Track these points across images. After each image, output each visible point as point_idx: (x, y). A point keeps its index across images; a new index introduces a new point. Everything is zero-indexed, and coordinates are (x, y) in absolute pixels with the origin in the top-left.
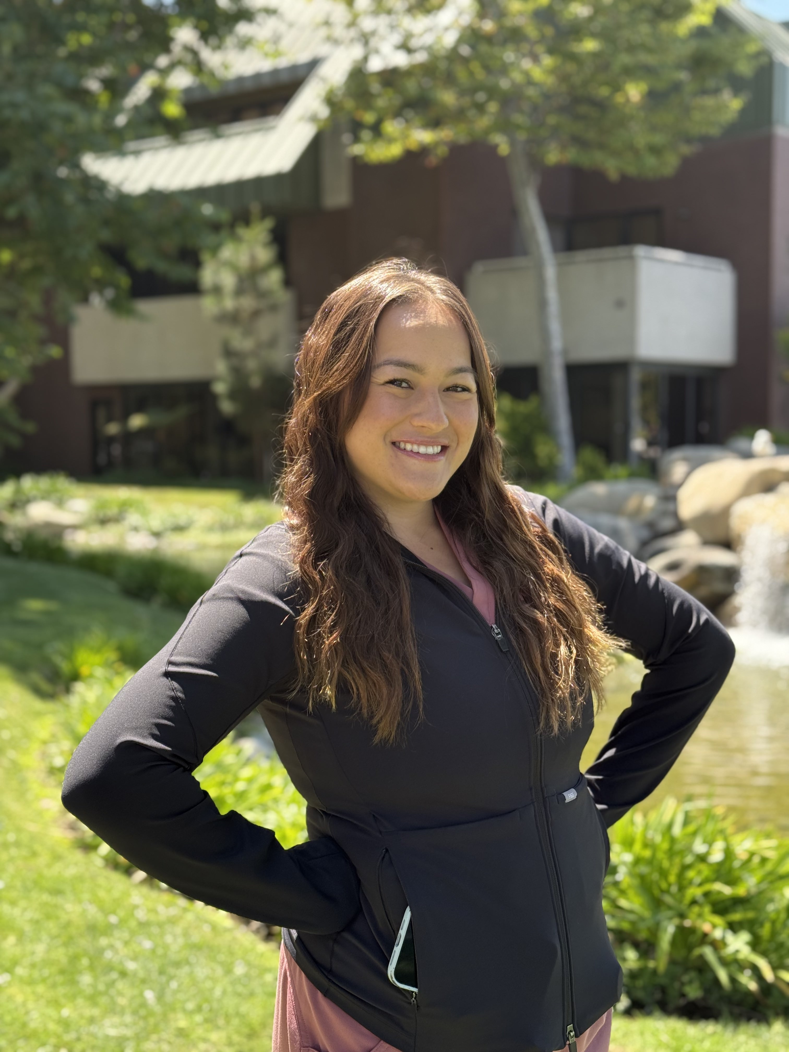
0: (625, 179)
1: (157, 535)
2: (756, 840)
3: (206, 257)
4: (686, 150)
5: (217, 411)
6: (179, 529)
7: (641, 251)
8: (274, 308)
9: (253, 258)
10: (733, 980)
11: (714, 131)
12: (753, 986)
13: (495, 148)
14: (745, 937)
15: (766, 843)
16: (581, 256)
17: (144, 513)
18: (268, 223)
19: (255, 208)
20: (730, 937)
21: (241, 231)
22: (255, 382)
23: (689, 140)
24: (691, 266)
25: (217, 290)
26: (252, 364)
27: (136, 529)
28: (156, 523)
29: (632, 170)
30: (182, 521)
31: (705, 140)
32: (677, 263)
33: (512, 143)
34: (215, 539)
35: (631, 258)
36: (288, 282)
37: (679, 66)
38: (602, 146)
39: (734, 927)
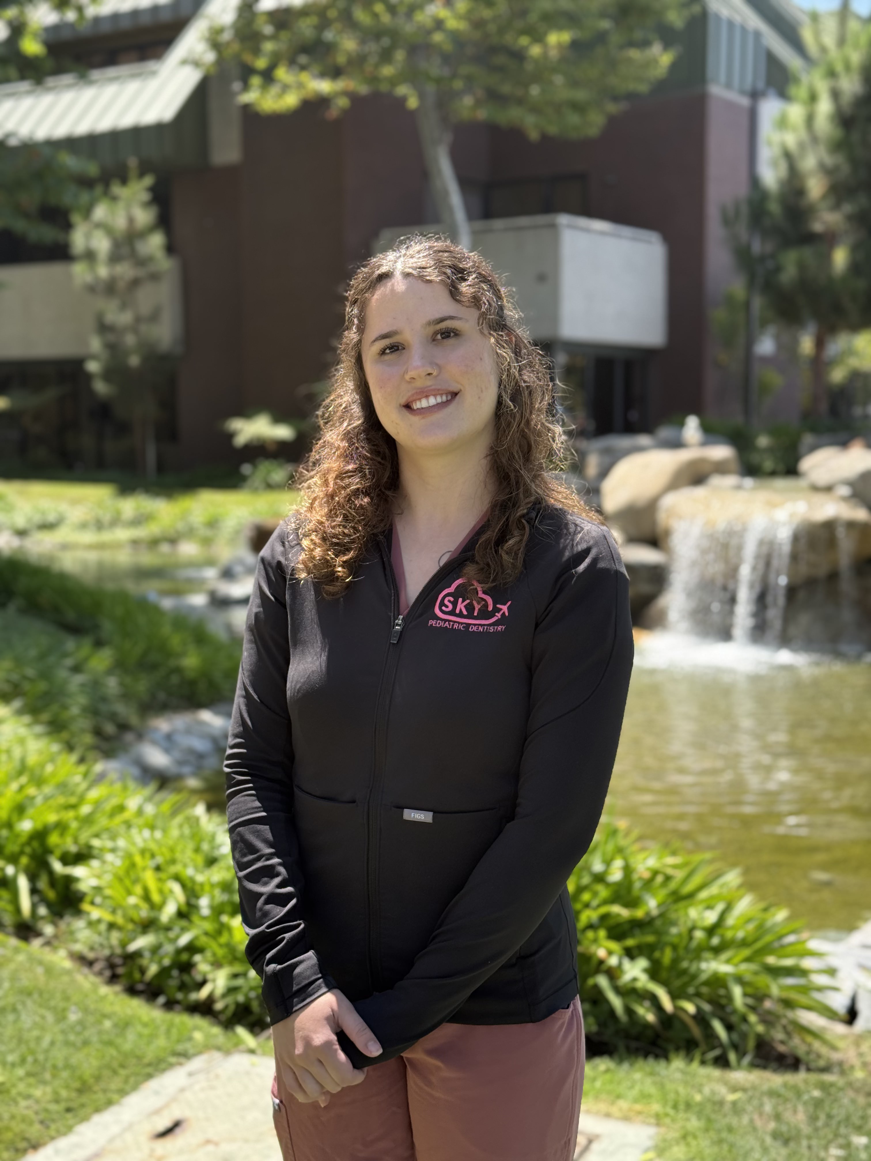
0: (545, 137)
2: (660, 858)
3: (76, 218)
4: (612, 108)
5: (91, 393)
6: (47, 526)
7: (563, 219)
8: (155, 277)
10: (630, 1012)
11: (643, 88)
12: (650, 1017)
13: (402, 101)
14: (642, 963)
15: (670, 860)
18: (148, 181)
19: (133, 162)
20: (627, 964)
21: (117, 189)
22: (134, 361)
23: (615, 98)
24: (619, 236)
25: (90, 256)
26: (130, 340)
28: (20, 522)
29: (553, 130)
30: (51, 518)
31: (631, 96)
32: (602, 233)
33: (422, 96)
34: (88, 537)
35: (553, 226)
36: (170, 249)
37: (603, 15)
38: (520, 101)
39: (630, 954)
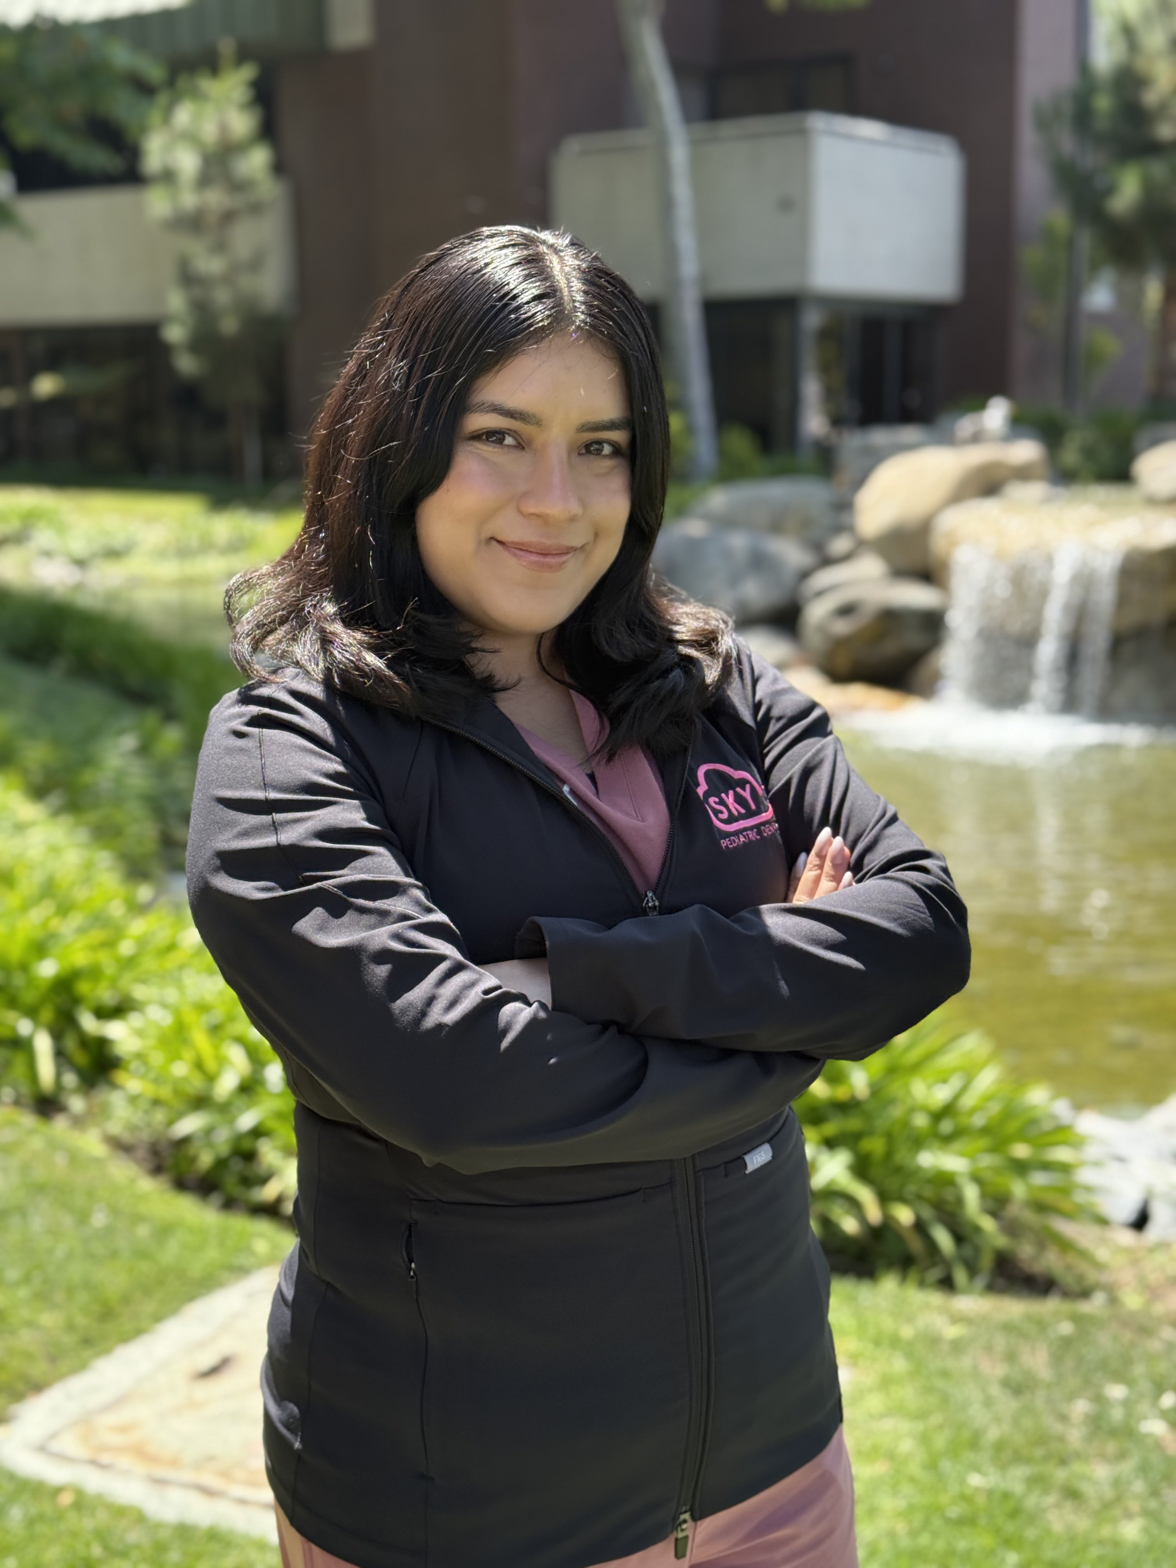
1: (80, 563)
5: (171, 371)
6: (114, 554)
7: (819, 121)
8: (256, 209)
9: (224, 128)
16: (728, 128)
17: (61, 528)
18: (247, 73)
19: (227, 47)
21: (205, 83)
22: (229, 326)
24: (897, 146)
25: (168, 176)
26: (222, 297)
27: (48, 554)
28: (78, 546)
30: (118, 541)
32: (872, 142)
34: (169, 569)
35: (803, 132)
36: (279, 168)
